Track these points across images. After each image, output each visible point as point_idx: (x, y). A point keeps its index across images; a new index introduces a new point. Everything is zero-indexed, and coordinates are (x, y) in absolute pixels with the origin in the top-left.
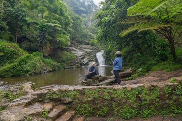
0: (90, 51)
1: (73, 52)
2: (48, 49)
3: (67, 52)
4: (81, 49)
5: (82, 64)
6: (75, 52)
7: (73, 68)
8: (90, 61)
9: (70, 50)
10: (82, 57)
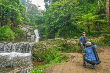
0: (31, 28)
1: (21, 28)
2: (10, 24)
3: (16, 28)
4: (25, 27)
5: (27, 36)
6: (22, 28)
7: (22, 38)
8: (31, 34)
9: (19, 27)
10: (27, 32)
